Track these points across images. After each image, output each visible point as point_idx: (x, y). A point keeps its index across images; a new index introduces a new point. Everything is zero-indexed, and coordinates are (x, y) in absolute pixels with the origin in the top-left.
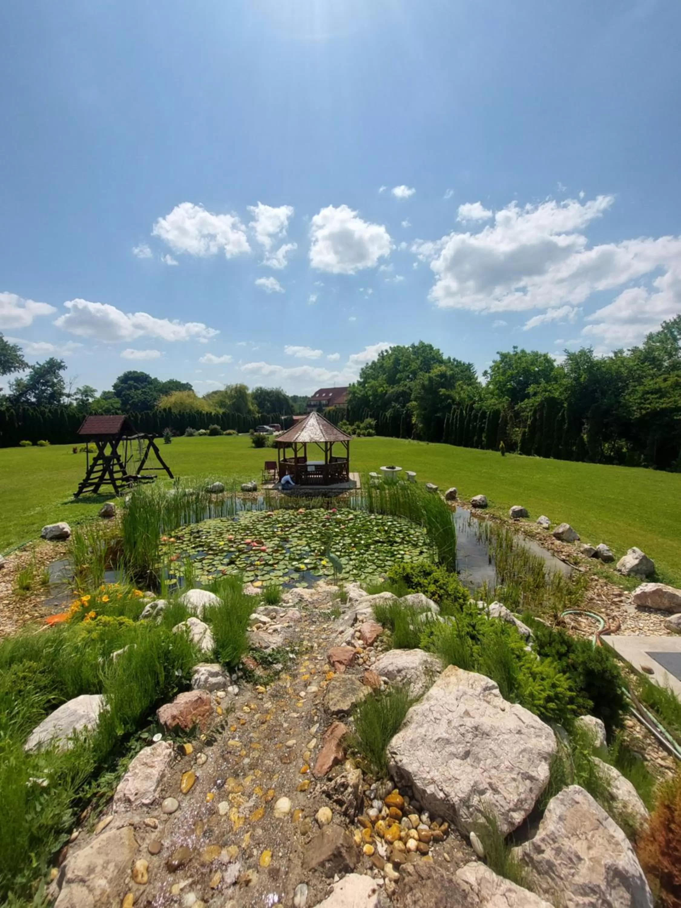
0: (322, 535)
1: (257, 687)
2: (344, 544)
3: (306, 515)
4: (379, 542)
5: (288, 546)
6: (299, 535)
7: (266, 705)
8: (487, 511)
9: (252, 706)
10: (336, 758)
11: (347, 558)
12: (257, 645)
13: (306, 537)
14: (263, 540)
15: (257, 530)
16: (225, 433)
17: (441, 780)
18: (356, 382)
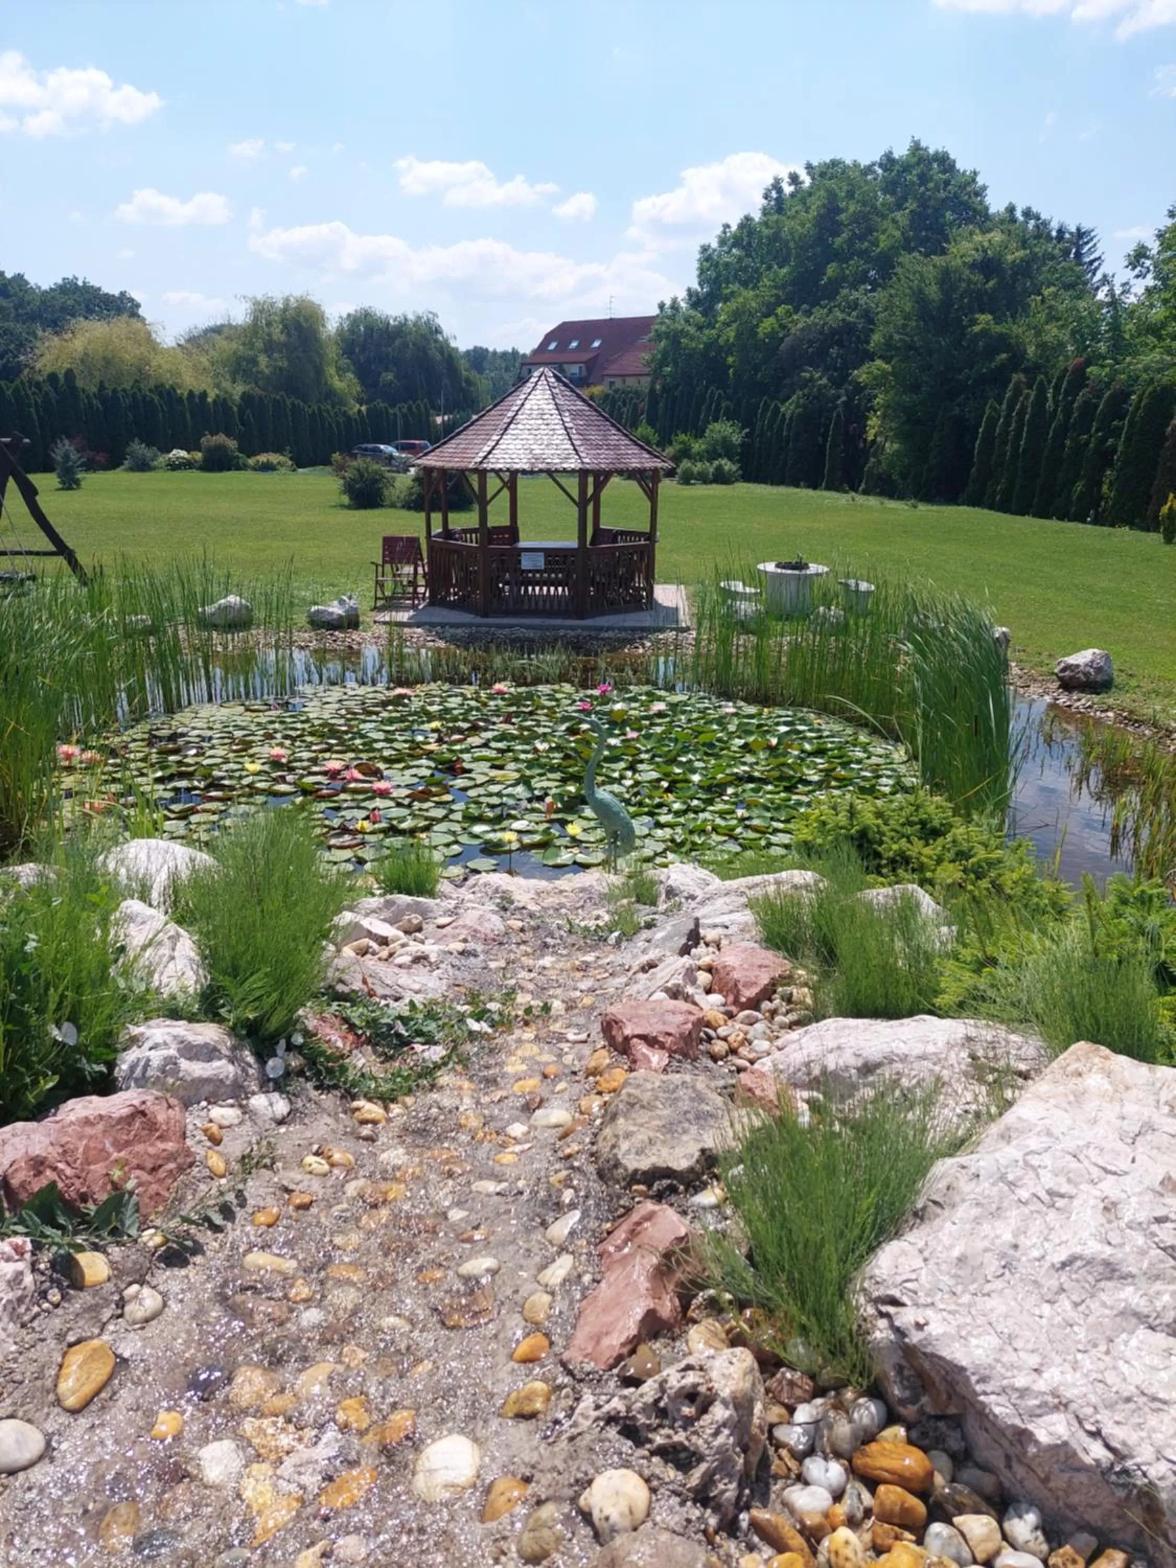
0: (567, 757)
1: (356, 1104)
2: (637, 783)
3: (516, 700)
4: (751, 779)
5: (460, 783)
6: (493, 754)
7: (384, 1157)
8: (1111, 701)
9: (337, 1157)
10: (651, 1316)
11: (647, 819)
12: (357, 985)
13: (516, 760)
14: (381, 766)
15: (363, 736)
16: (251, 461)
17: (1093, 1399)
18: (682, 295)
